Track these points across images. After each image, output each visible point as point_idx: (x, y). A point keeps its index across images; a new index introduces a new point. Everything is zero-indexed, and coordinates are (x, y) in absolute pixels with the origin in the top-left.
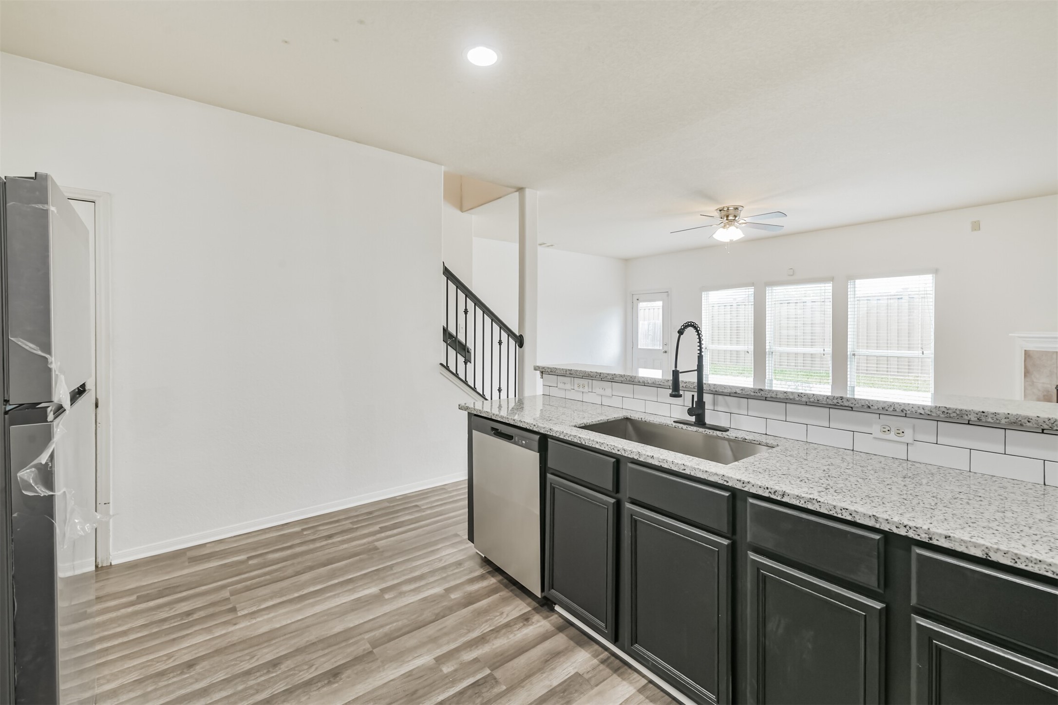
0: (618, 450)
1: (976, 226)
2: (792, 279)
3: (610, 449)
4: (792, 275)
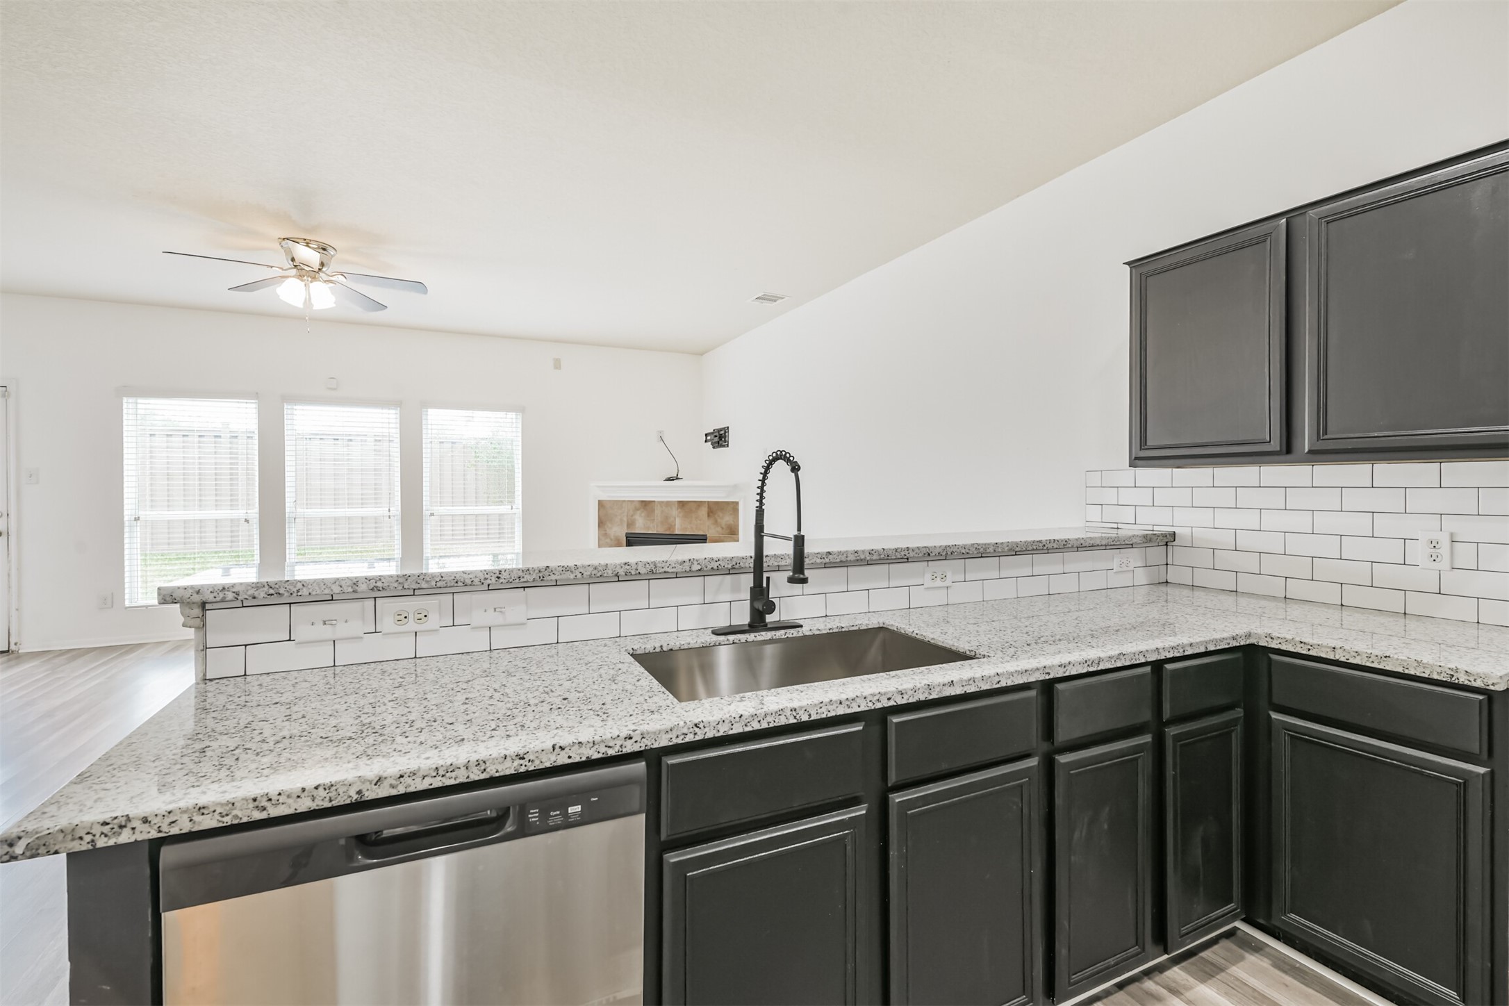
0: (889, 699)
1: (557, 364)
2: (333, 395)
3: (870, 704)
4: (335, 389)
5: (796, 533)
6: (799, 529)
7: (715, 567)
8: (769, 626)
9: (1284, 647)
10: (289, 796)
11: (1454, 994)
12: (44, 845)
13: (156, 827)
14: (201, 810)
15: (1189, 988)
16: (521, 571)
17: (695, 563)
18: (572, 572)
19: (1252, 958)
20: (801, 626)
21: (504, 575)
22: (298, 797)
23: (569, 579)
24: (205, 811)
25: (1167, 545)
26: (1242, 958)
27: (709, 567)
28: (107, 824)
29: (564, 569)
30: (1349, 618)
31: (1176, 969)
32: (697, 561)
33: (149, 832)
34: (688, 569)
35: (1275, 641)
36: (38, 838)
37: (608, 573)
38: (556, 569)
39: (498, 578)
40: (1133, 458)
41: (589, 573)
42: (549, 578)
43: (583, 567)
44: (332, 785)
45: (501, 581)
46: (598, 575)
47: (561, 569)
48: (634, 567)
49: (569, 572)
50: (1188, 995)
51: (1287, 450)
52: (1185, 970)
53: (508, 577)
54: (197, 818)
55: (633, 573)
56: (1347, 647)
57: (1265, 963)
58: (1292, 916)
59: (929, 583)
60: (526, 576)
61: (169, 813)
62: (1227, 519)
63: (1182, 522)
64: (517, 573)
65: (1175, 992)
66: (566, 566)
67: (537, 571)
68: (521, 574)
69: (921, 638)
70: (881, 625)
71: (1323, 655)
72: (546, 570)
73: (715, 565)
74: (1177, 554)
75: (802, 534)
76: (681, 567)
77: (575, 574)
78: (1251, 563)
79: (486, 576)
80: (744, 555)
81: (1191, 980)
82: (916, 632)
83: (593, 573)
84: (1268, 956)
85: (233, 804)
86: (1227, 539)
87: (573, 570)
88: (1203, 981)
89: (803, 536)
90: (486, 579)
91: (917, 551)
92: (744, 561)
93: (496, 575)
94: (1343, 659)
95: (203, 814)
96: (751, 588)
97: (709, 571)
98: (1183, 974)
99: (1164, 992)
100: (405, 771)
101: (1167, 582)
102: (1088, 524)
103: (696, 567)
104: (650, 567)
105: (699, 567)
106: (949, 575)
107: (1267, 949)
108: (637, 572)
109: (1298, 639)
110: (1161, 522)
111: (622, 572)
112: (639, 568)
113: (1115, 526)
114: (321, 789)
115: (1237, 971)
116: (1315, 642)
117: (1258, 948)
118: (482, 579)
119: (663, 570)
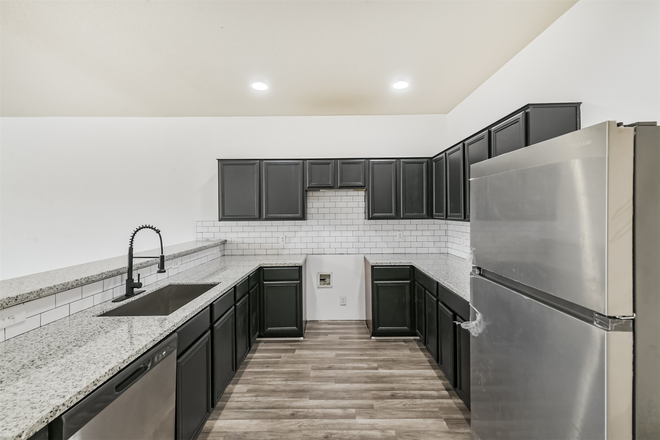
5: (161, 255)
6: (162, 253)
7: (111, 275)
8: (135, 294)
9: (267, 266)
10: (102, 377)
11: (296, 327)
12: (32, 431)
13: (66, 406)
14: (79, 393)
15: (253, 356)
16: (28, 294)
17: (104, 274)
18: (53, 289)
19: (260, 344)
20: (145, 291)
21: (20, 298)
22: (105, 376)
23: (52, 293)
24: (80, 393)
25: (224, 244)
26: (258, 345)
27: (109, 275)
28: (52, 412)
29: (49, 288)
30: (268, 257)
31: (248, 354)
32: (104, 273)
33: (65, 409)
34: (101, 277)
35: (265, 265)
36: (30, 429)
37: (69, 286)
38: (45, 289)
39: (16, 300)
40: (220, 218)
41: (60, 288)
42: (42, 294)
43: (58, 285)
44: (113, 368)
45: (18, 301)
46: (65, 288)
47: (48, 288)
48: (80, 281)
49: (52, 289)
50: (254, 357)
51: (260, 218)
52: (249, 354)
53: (21, 298)
54: (78, 397)
55: (80, 283)
56: (279, 263)
57: (263, 344)
58: (269, 328)
59: (173, 267)
60: (30, 296)
61: (70, 398)
62: (241, 235)
63: (229, 237)
64: (26, 295)
65: (251, 358)
66: (50, 287)
67: (36, 292)
68: (28, 295)
69: (191, 284)
70: (170, 284)
71: (274, 266)
72: (40, 290)
73: (111, 274)
74: (227, 246)
75: (163, 255)
76: (99, 277)
77: (54, 290)
78: (246, 246)
79: (10, 300)
80: (121, 267)
81: (252, 354)
82: (188, 282)
83: (62, 288)
84: (262, 342)
85: (88, 386)
86: (241, 240)
87: (53, 288)
88: (254, 353)
89: (164, 256)
90: (9, 302)
91: (172, 256)
92: (121, 270)
93: (15, 299)
94: (278, 266)
95: (80, 394)
96: (126, 280)
97: (109, 276)
98: (250, 354)
99: (249, 360)
100: (129, 356)
101: (224, 255)
102: (197, 239)
103: (104, 276)
104: (86, 280)
105: (105, 276)
106: (178, 263)
107: (262, 341)
108: (81, 283)
109: (270, 263)
110: (223, 237)
111: (75, 284)
112: (82, 281)
113: (207, 239)
114: (110, 370)
115: (259, 348)
116: (273, 263)
117: (260, 342)
118: (7, 302)
119: (91, 280)
